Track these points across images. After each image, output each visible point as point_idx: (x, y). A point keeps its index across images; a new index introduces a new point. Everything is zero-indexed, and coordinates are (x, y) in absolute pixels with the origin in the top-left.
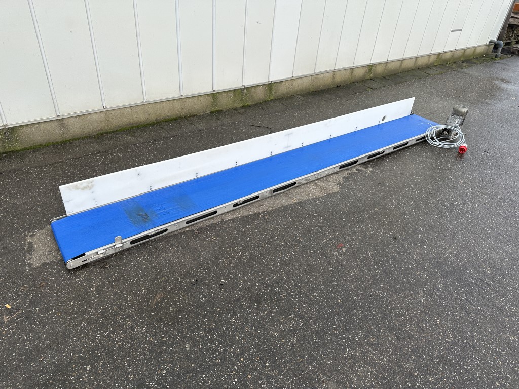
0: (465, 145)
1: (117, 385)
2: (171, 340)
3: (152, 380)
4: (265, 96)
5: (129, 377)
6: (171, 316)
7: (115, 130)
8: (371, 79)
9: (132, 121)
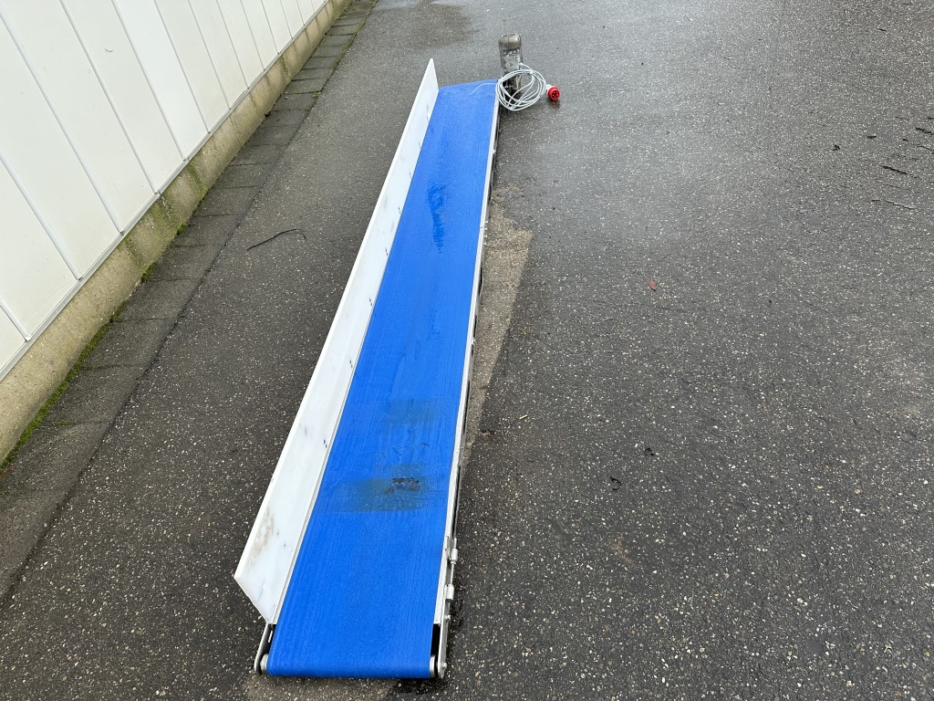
0: (549, 87)
1: (799, 685)
2: (734, 566)
3: (811, 626)
4: (195, 193)
5: (789, 658)
6: (676, 548)
7: (14, 445)
8: (292, 81)
9: (31, 401)
